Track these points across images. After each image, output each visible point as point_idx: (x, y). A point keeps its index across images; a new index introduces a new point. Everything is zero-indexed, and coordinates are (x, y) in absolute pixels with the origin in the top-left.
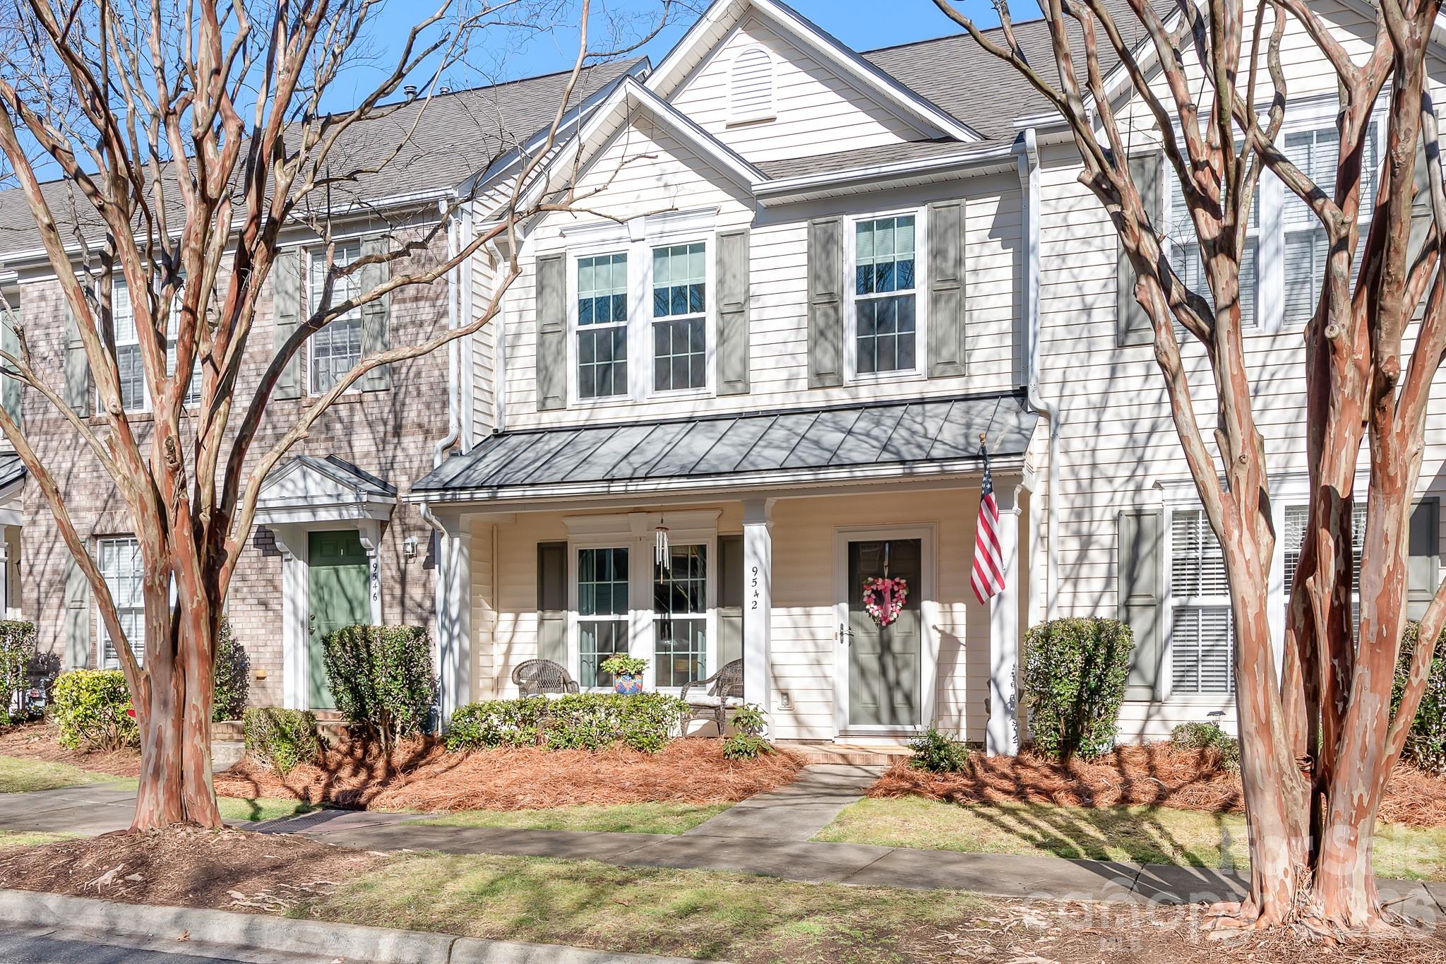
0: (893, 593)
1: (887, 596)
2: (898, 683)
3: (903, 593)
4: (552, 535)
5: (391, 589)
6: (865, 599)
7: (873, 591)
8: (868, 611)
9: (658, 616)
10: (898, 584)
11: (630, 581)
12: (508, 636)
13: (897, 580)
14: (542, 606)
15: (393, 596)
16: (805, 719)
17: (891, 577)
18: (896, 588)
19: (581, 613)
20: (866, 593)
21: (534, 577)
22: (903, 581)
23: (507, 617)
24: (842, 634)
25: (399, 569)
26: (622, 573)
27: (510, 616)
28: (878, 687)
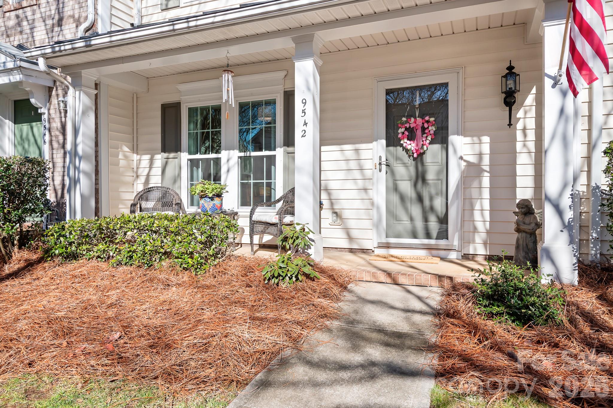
0: (423, 129)
1: (419, 132)
2: (432, 209)
3: (432, 129)
4: (171, 99)
5: (57, 137)
6: (400, 136)
7: (406, 129)
8: (401, 145)
9: (242, 154)
10: (428, 122)
11: (223, 129)
12: (147, 170)
13: (427, 118)
14: (164, 149)
15: (58, 142)
16: (355, 233)
17: (422, 116)
18: (426, 125)
19: (190, 153)
20: (401, 130)
21: (159, 129)
22: (432, 119)
23: (146, 158)
24: (380, 164)
25: (61, 122)
26: (217, 123)
27: (147, 157)
28: (416, 211)
